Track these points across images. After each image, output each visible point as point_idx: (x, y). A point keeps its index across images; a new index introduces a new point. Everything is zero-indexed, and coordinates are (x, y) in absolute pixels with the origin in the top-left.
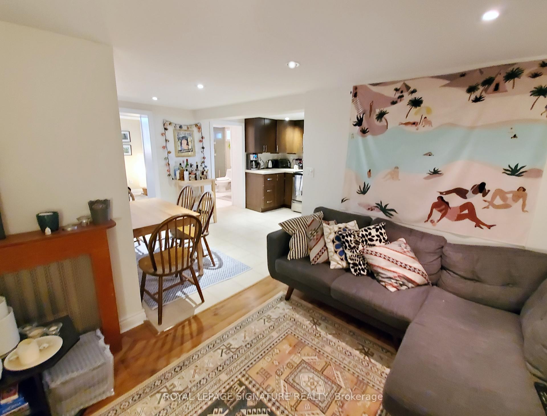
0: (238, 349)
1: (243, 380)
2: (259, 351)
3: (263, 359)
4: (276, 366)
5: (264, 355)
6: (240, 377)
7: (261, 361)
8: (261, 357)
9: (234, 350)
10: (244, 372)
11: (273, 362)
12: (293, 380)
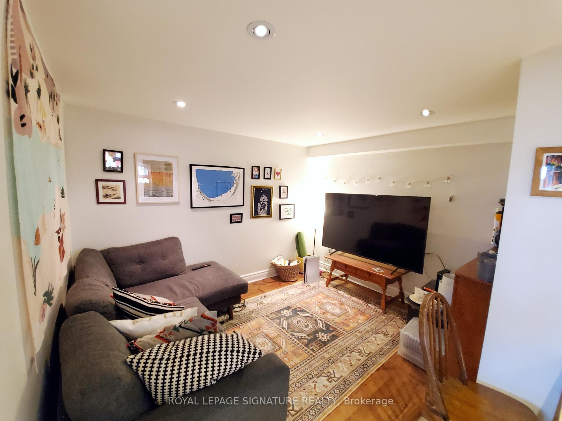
0: (320, 376)
1: (311, 352)
2: (300, 370)
3: (297, 363)
4: (286, 357)
5: (296, 367)
6: (314, 354)
7: (298, 362)
8: (299, 365)
9: (323, 375)
10: (311, 356)
11: (289, 360)
12: (276, 347)
